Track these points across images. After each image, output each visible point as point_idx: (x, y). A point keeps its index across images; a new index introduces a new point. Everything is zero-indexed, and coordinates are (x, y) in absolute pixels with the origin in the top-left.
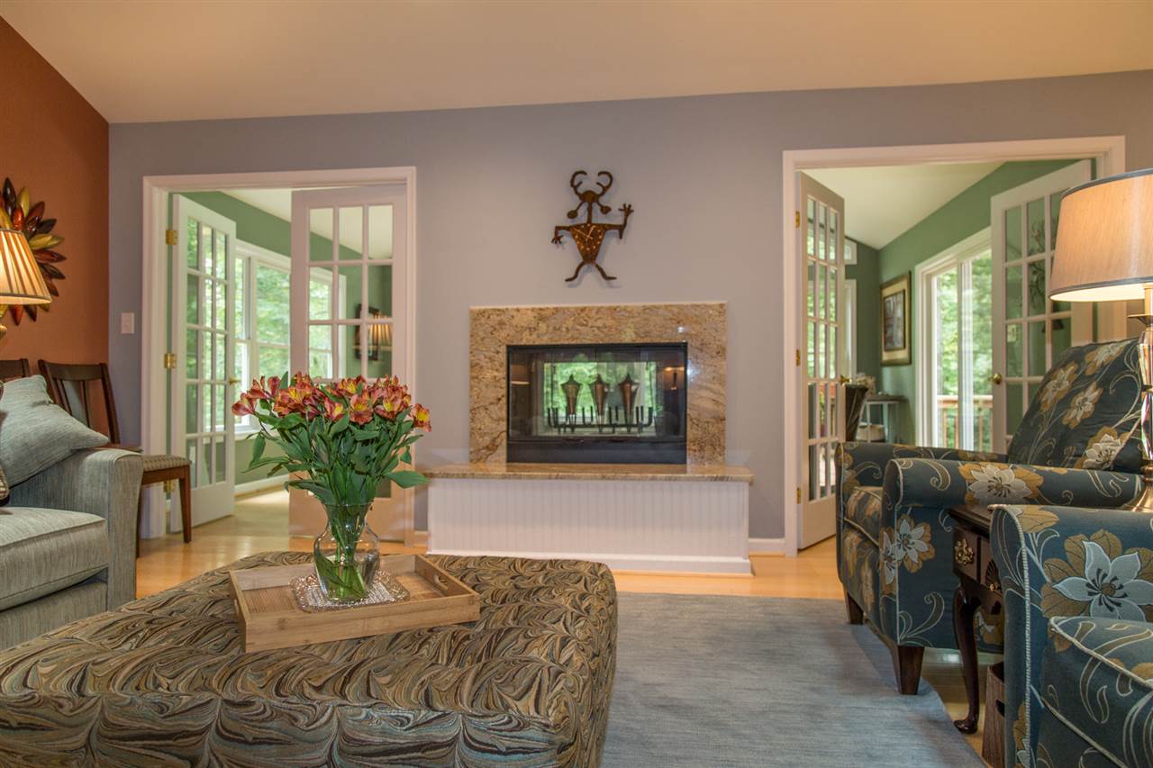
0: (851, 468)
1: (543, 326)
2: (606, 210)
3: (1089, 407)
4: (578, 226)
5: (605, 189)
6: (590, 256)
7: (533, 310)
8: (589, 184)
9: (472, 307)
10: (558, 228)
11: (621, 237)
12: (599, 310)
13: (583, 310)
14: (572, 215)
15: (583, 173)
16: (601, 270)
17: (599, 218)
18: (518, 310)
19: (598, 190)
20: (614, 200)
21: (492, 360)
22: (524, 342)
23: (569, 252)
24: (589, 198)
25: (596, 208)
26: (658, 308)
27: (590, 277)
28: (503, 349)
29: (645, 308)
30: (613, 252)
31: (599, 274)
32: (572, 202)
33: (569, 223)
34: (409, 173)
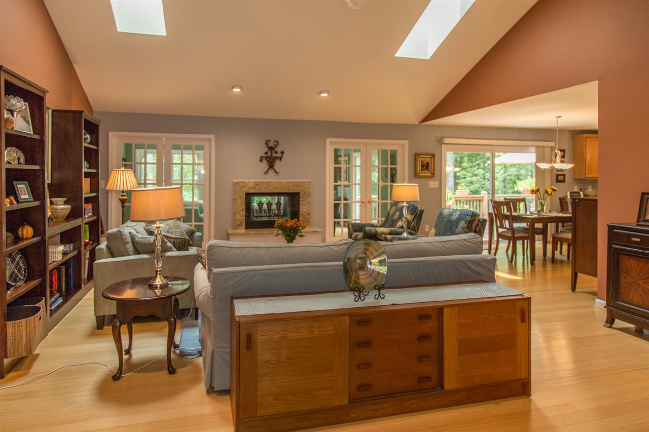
0: (352, 228)
1: (257, 187)
2: (276, 152)
3: (398, 216)
4: (268, 157)
5: (276, 146)
6: (271, 166)
7: (254, 182)
8: (271, 144)
9: (234, 181)
10: (261, 157)
11: (281, 160)
12: (274, 182)
13: (269, 182)
14: (266, 153)
15: (269, 141)
16: (275, 170)
17: (274, 155)
18: (249, 182)
19: (274, 146)
20: (279, 149)
21: (241, 197)
22: (251, 192)
23: (265, 165)
24: (271, 149)
25: (274, 152)
26: (292, 182)
27: (271, 172)
28: (244, 194)
29: (288, 182)
30: (278, 165)
31: (274, 172)
32: (266, 149)
33: (265, 156)
34: (213, 137)
